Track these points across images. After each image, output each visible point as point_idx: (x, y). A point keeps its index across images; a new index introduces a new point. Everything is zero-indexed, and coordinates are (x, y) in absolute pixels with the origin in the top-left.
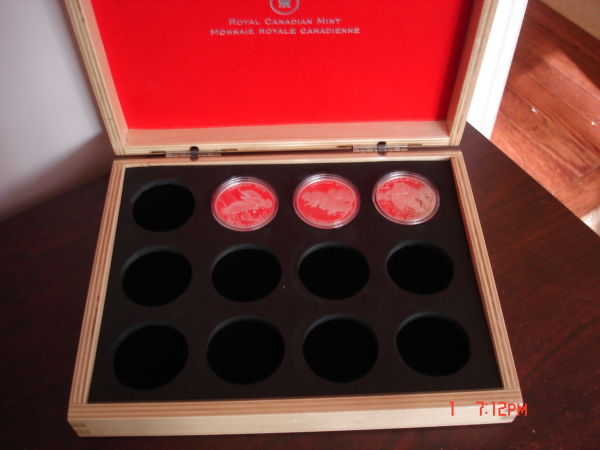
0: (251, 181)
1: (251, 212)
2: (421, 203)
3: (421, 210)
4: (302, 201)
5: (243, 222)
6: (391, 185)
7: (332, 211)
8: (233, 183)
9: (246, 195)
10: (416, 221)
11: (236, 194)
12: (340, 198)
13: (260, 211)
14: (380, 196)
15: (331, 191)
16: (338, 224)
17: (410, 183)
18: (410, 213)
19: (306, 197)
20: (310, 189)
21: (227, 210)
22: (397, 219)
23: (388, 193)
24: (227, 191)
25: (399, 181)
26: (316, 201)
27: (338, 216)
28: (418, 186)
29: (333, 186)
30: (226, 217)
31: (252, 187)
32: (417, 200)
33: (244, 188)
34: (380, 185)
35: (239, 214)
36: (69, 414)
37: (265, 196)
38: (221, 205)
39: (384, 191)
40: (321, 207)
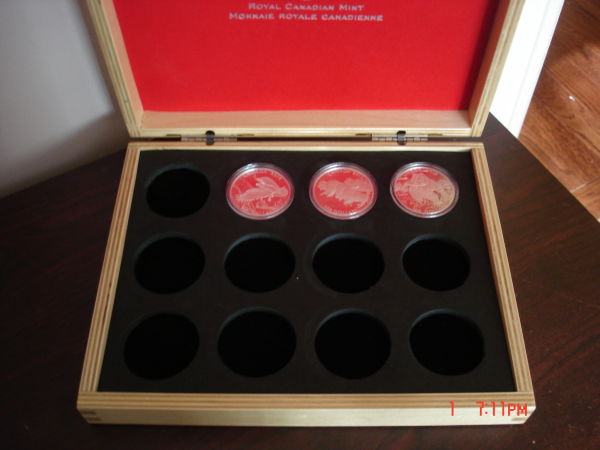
0: (269, 169)
1: (266, 199)
2: (439, 196)
3: (440, 203)
4: (318, 190)
5: (258, 210)
6: (410, 176)
7: (349, 202)
8: (250, 169)
9: (262, 182)
10: (433, 215)
11: (251, 181)
12: (357, 188)
13: (276, 199)
14: (398, 188)
15: (349, 181)
16: (353, 215)
17: (427, 174)
18: (428, 206)
19: (322, 186)
20: (327, 178)
21: (242, 197)
22: (414, 212)
23: (406, 184)
24: (242, 177)
25: (418, 172)
26: (332, 191)
27: (354, 207)
28: (436, 178)
29: (350, 175)
30: (241, 205)
31: (268, 175)
32: (436, 192)
33: (259, 175)
34: (399, 175)
35: (255, 202)
36: (79, 402)
37: (281, 184)
38: (236, 192)
39: (402, 182)
40: (337, 197)
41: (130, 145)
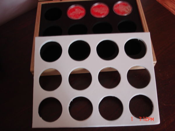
0: (78, 6)
1: (78, 14)
2: (127, 10)
3: (127, 12)
4: (92, 10)
5: (76, 17)
6: (118, 5)
7: (101, 13)
8: (72, 7)
9: (77, 10)
10: (126, 15)
11: (73, 10)
12: (104, 9)
13: (81, 14)
15: (101, 8)
16: (103, 16)
17: (124, 5)
18: (124, 12)
19: (94, 9)
20: (95, 7)
21: (71, 14)
22: (120, 14)
23: (117, 7)
24: (71, 9)
25: (120, 4)
27: (103, 14)
28: (126, 5)
29: (101, 6)
30: (71, 16)
31: (78, 8)
32: (126, 9)
33: (75, 8)
34: (115, 5)
35: (75, 15)
36: (31, 69)
37: (82, 10)
38: (69, 13)
39: (116, 7)
40: (98, 12)
41: (39, 3)
